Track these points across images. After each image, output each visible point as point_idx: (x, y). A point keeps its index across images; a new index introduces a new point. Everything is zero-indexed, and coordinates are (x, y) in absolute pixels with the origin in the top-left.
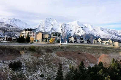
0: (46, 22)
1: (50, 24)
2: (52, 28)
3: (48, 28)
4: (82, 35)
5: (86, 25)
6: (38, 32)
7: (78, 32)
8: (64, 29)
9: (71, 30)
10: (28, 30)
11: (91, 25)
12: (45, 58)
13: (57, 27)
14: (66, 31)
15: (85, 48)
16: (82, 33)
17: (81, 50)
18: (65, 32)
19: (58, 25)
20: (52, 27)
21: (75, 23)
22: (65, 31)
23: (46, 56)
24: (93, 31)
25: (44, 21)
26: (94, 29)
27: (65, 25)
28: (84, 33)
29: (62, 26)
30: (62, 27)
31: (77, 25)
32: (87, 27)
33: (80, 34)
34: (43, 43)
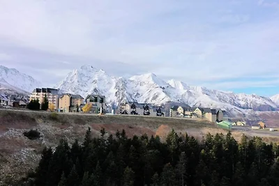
0: (81, 75)
1: (91, 81)
2: (95, 90)
3: (86, 89)
4: (163, 105)
5: (171, 82)
6: (63, 95)
7: (155, 98)
8: (121, 92)
9: (138, 94)
10: (44, 90)
11: (182, 83)
12: (73, 131)
13: (107, 86)
14: (127, 95)
15: (144, 121)
16: (162, 100)
17: (134, 123)
18: (125, 98)
19: (109, 83)
20: (96, 86)
21: (146, 77)
22: (123, 96)
23: (75, 128)
24: (187, 95)
25: (75, 72)
26: (188, 92)
27: (125, 83)
28: (167, 99)
29: (119, 85)
30: (117, 86)
31: (153, 83)
32: (173, 86)
33: (158, 103)
34: (71, 113)
